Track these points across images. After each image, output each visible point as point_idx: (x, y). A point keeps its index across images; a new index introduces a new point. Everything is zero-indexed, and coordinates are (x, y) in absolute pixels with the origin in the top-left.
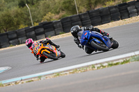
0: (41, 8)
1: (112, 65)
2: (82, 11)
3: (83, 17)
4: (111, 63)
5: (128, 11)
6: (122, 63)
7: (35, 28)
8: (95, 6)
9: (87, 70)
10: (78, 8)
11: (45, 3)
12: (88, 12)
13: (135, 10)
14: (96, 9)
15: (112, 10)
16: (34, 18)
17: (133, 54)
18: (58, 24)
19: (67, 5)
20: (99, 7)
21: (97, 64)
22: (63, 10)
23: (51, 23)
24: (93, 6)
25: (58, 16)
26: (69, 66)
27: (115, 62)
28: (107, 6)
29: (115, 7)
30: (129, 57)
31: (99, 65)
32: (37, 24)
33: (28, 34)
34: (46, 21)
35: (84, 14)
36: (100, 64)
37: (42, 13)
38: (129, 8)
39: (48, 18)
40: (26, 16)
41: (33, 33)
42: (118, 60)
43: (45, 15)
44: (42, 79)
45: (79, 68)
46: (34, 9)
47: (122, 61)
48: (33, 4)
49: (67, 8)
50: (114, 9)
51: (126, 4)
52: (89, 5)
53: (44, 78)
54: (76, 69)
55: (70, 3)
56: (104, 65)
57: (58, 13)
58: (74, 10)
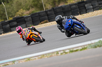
0: (14, 5)
1: (72, 51)
2: (48, 8)
3: (49, 13)
4: (72, 50)
5: (85, 8)
6: (81, 50)
7: (10, 22)
8: (59, 4)
9: (52, 56)
10: (45, 5)
11: (18, 1)
12: (53, 8)
13: (91, 7)
14: (59, 6)
15: (72, 7)
16: (9, 13)
17: (89, 42)
18: (28, 19)
19: (36, 3)
20: (62, 5)
21: (60, 51)
22: (32, 7)
23: (23, 17)
24: (57, 4)
25: (28, 12)
26: (38, 52)
27: (75, 49)
28: (68, 4)
29: (75, 4)
30: (86, 45)
31: (62, 52)
32: (11, 19)
33: (4, 27)
34: (18, 16)
35: (50, 11)
36: (63, 50)
37: (15, 10)
38: (86, 5)
39: (20, 14)
40: (2, 12)
41: (8, 26)
42: (78, 47)
43: (18, 11)
44: (16, 63)
45: (46, 54)
46: (8, 6)
47: (81, 48)
48: (8, 2)
49: (36, 6)
50: (74, 6)
51: (84, 2)
52: (54, 3)
53: (18, 62)
54: (43, 55)
55: (38, 2)
56: (67, 51)
57: (28, 9)
58: (41, 7)
